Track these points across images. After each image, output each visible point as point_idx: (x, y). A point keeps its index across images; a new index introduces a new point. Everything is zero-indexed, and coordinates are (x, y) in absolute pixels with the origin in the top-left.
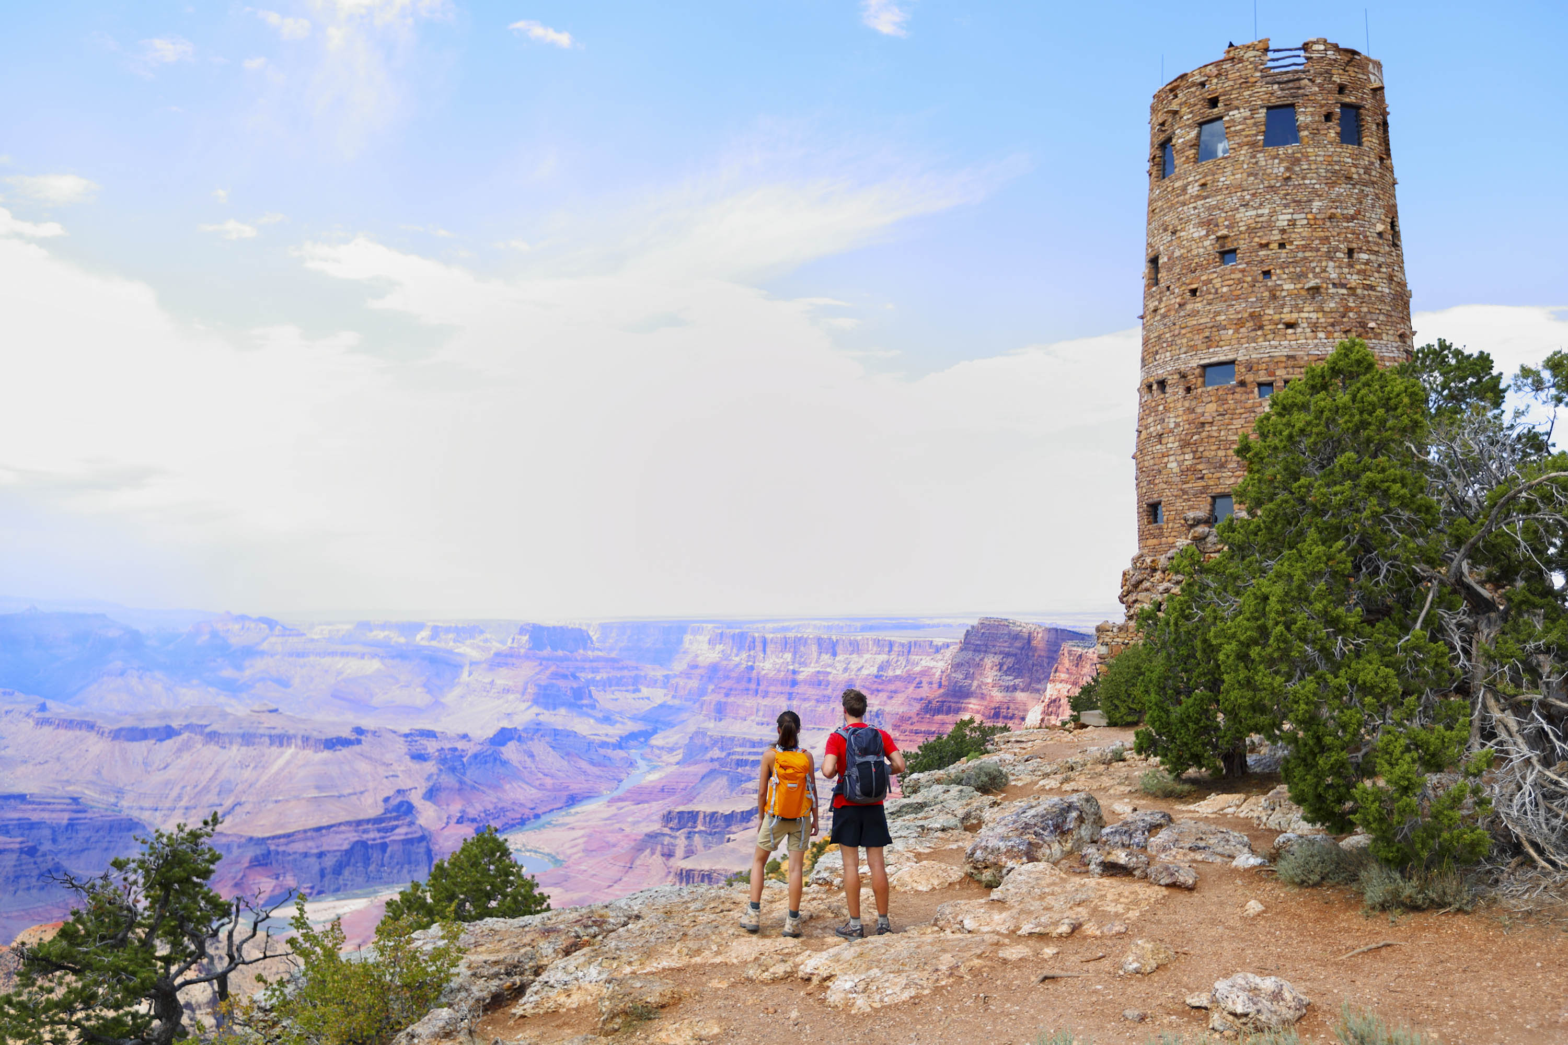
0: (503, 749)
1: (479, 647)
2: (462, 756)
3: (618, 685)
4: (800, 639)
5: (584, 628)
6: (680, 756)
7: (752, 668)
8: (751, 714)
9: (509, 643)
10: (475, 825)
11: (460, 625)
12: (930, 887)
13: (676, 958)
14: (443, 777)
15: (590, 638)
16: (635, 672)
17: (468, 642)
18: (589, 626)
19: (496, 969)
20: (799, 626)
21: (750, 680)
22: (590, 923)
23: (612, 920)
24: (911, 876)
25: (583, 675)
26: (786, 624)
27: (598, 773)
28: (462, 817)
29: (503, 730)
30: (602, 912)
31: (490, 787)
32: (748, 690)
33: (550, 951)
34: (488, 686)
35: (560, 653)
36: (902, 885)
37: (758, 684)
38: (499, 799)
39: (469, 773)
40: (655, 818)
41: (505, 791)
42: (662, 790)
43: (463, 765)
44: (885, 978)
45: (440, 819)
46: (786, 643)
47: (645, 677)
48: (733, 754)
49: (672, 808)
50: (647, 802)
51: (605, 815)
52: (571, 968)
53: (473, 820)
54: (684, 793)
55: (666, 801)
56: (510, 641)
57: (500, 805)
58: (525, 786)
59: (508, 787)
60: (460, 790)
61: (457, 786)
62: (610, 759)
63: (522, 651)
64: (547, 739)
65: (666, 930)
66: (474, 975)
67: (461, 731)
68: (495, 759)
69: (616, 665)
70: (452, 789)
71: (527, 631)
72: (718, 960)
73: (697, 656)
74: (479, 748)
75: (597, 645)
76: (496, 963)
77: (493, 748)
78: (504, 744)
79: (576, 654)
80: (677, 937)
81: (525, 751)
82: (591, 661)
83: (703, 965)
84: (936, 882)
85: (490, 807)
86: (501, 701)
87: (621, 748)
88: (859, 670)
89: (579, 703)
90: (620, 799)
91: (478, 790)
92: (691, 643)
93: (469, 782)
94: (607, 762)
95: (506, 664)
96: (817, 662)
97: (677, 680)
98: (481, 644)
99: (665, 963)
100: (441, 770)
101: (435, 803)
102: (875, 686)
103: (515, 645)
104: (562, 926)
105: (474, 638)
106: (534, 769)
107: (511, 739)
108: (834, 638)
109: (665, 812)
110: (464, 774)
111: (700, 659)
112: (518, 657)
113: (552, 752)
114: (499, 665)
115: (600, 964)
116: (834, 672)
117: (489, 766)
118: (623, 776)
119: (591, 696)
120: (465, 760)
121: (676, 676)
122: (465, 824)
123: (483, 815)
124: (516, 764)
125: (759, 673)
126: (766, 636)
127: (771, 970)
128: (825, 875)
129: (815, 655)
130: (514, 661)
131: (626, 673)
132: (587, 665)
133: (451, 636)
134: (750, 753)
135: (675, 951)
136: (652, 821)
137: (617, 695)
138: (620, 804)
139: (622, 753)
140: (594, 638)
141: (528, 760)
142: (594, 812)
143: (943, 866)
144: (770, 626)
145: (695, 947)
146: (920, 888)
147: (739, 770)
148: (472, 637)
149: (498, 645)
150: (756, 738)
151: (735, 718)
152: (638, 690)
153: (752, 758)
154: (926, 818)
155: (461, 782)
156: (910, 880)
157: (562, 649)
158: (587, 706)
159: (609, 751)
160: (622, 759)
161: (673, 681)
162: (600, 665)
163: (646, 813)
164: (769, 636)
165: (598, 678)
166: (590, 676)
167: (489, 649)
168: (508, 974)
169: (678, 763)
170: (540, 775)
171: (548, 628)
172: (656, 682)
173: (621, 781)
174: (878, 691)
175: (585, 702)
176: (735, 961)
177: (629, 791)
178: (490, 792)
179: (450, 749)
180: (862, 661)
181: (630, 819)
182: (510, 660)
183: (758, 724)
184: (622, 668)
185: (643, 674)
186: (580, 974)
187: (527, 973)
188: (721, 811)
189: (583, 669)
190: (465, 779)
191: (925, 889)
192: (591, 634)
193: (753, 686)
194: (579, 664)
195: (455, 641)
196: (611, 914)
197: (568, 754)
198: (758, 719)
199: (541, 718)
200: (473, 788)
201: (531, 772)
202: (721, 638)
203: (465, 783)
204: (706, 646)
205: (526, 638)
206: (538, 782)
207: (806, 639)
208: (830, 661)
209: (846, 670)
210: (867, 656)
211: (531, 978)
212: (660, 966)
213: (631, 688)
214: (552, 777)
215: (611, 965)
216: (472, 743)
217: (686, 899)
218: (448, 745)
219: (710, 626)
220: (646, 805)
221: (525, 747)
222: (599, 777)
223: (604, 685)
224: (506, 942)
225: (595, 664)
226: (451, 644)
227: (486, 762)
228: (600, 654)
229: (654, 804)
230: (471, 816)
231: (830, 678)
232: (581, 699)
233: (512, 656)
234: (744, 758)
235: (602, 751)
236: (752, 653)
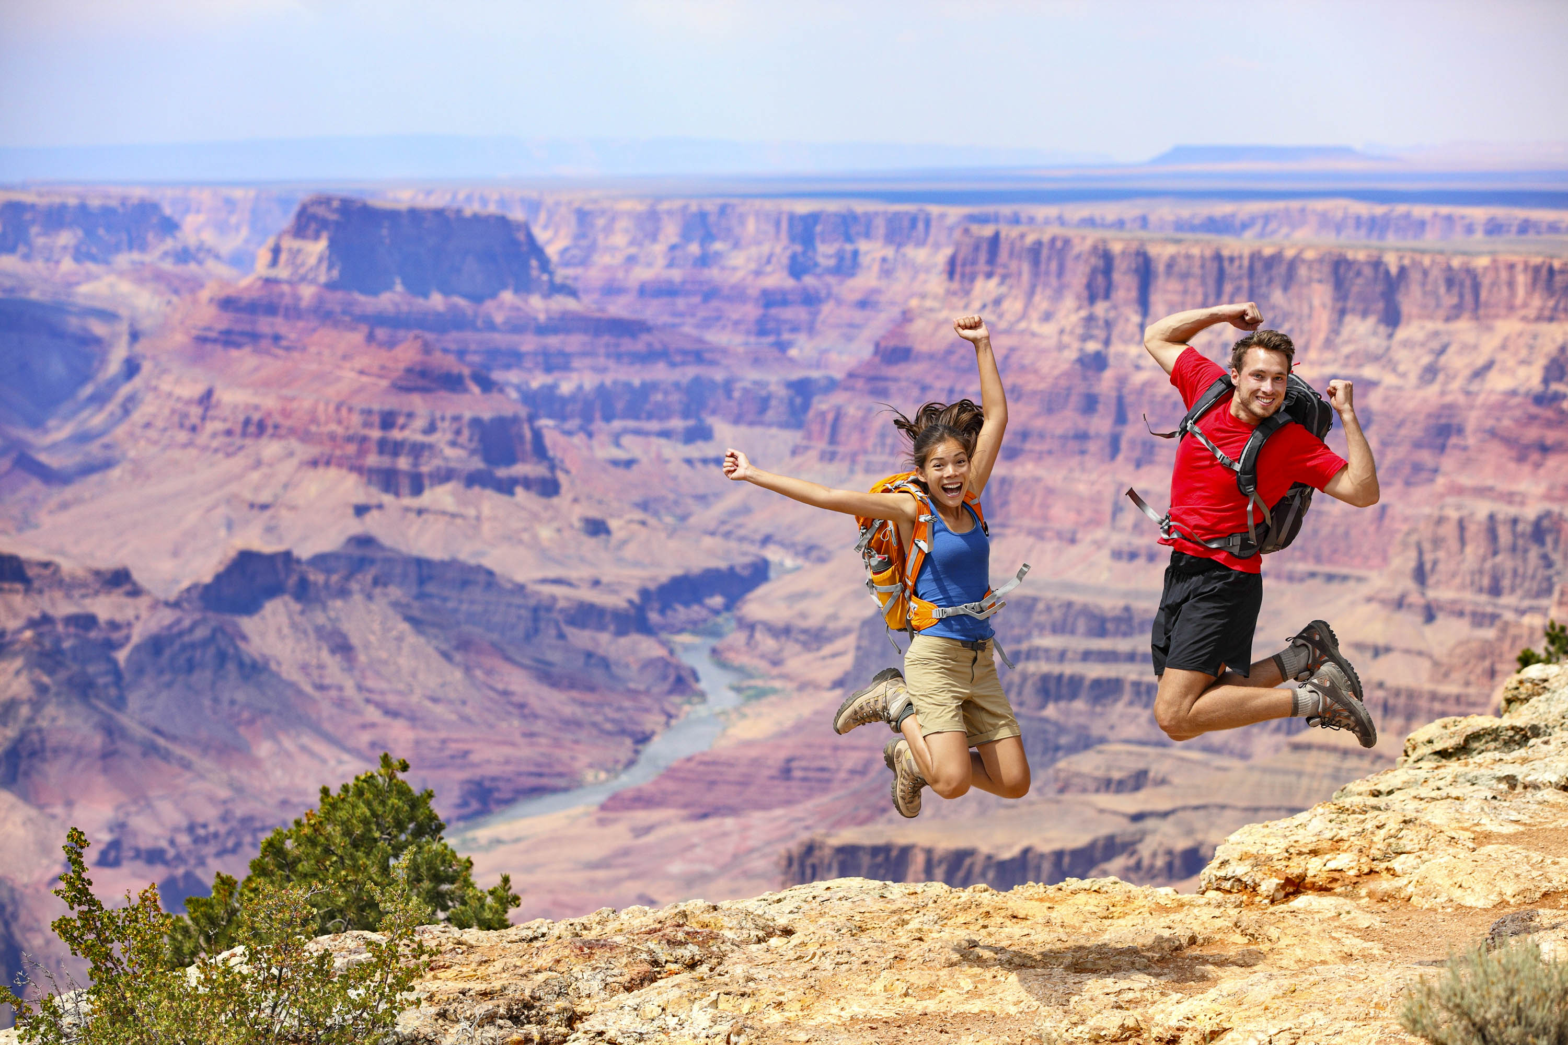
0: (247, 624)
1: (159, 277)
2: (111, 645)
3: (633, 412)
4: (1271, 262)
5: (517, 215)
6: (847, 662)
7: (1098, 362)
8: (1095, 522)
9: (261, 267)
10: (159, 873)
11: (95, 203)
12: (1494, 898)
13: (881, 997)
14: (51, 709)
15: (537, 251)
16: (690, 372)
17: (123, 260)
18: (534, 207)
19: (488, 1006)
20: (1267, 218)
21: (1090, 404)
22: (681, 936)
23: (729, 934)
24: (1451, 873)
25: (513, 376)
26: (1222, 209)
27: (569, 710)
28: (115, 845)
29: (246, 559)
30: (707, 917)
31: (205, 748)
32: (1082, 436)
33: (596, 985)
34: (195, 412)
35: (437, 301)
36: (1426, 894)
37: (1121, 418)
38: (239, 790)
39: (135, 700)
40: (759, 864)
41: (255, 763)
42: (786, 772)
43: (117, 674)
44: (1336, 1027)
45: (45, 849)
46: (1221, 277)
47: (728, 387)
48: (1032, 654)
49: (818, 833)
50: (732, 811)
51: (593, 852)
52: (652, 1010)
53: (154, 856)
54: (857, 784)
55: (798, 810)
56: (263, 256)
57: (240, 811)
58: (321, 748)
59: (264, 749)
60: (107, 755)
61: (97, 741)
62: (605, 663)
63: (307, 292)
64: (395, 592)
65: (857, 949)
66: (443, 1015)
67: (108, 561)
68: (222, 657)
69: (627, 344)
70: (80, 753)
71: (324, 224)
72: (975, 1006)
73: (907, 317)
74: (167, 617)
75: (562, 274)
76: (485, 995)
77: (214, 619)
78: (251, 607)
79: (489, 306)
80: (883, 962)
81: (319, 631)
82: (542, 330)
83: (942, 1017)
84: (1509, 889)
85: (209, 814)
86: (238, 463)
87: (645, 628)
88: (1479, 373)
89: (502, 472)
90: (642, 800)
91: (166, 756)
92: (887, 272)
93: (139, 731)
94: (598, 675)
95: (254, 337)
96: (1328, 344)
97: (838, 398)
98: (168, 266)
99: (856, 1007)
100: (42, 689)
101: (25, 797)
102: (1532, 433)
103: (283, 272)
104: (619, 939)
105: (143, 247)
106: (350, 690)
107: (274, 591)
108: (1392, 262)
109: (794, 846)
110: (120, 703)
111: (918, 326)
112: (294, 312)
113: (413, 639)
114: (229, 339)
115: (715, 1004)
116: (1390, 379)
117: (202, 677)
118: (652, 721)
119: (540, 451)
120: (121, 656)
121: (832, 385)
122: (126, 868)
123: (184, 839)
124: (288, 672)
125: (1122, 381)
126: (1153, 250)
127: (1091, 1022)
128: (1239, 869)
129: (1323, 319)
130: (279, 324)
131: (660, 372)
132: (528, 343)
133: (66, 238)
134: (1086, 656)
135: (878, 986)
136: (749, 875)
137: (633, 447)
138: (642, 816)
139: (649, 648)
140: (552, 251)
141: (333, 665)
142: (555, 840)
143: (1536, 857)
144: (1165, 212)
145: (925, 981)
146: (1469, 900)
147: (1051, 711)
148: (137, 243)
149: (223, 271)
150: (1110, 604)
151: (1039, 534)
152: (701, 433)
153: (1095, 671)
154: (1525, 761)
155: (111, 730)
156: (1447, 883)
157: (447, 292)
158: (527, 483)
159: (604, 638)
160: (649, 664)
161: (822, 404)
162: (574, 342)
163: (730, 846)
164: (1161, 252)
165: (566, 387)
166: (538, 381)
167: (195, 285)
168: (516, 1020)
169: (839, 684)
170: (373, 714)
171: (393, 216)
172: (764, 404)
173: (643, 739)
174: (1545, 449)
175: (521, 469)
176: (1013, 1010)
177: (671, 773)
178: (205, 763)
179: (70, 620)
180: (1488, 345)
181: (676, 867)
182: (265, 325)
183: (1117, 555)
184: (649, 357)
185: (719, 376)
186: (672, 1022)
187: (553, 1021)
188: (985, 848)
189: (514, 358)
190: (124, 719)
191: (1481, 904)
192: (541, 235)
193: (1101, 424)
194: (500, 340)
195: (79, 255)
196: (726, 922)
197: (464, 645)
198: (1118, 539)
199: (372, 524)
200: (150, 749)
201: (341, 703)
202: (992, 258)
203: (123, 733)
204: (936, 283)
205: (317, 248)
206: (365, 738)
207: (1292, 265)
208: (1375, 343)
209: (1431, 373)
210: (1507, 327)
211: (563, 1030)
212: (846, 1015)
213: (677, 424)
214: (413, 719)
215: (738, 1007)
216: (143, 602)
217: (898, 905)
218: (63, 608)
219: (954, 213)
220: (729, 823)
221: (320, 618)
222: (572, 724)
223: (587, 418)
224: (498, 965)
225: (553, 341)
226: (67, 265)
227: (191, 667)
228: (571, 304)
229: (757, 818)
230: (144, 843)
231: (1374, 400)
232: (511, 460)
233: (271, 309)
234: (1069, 669)
235: (581, 638)
236: (1100, 308)
